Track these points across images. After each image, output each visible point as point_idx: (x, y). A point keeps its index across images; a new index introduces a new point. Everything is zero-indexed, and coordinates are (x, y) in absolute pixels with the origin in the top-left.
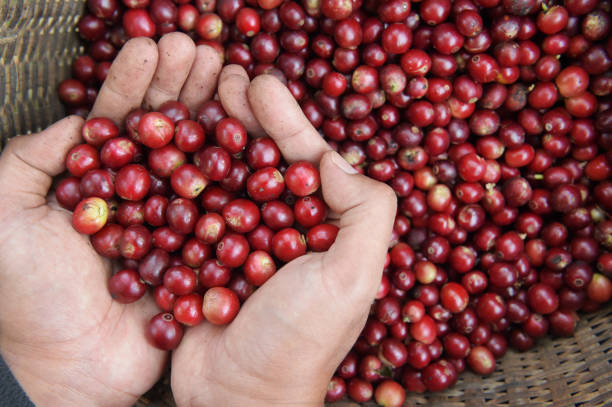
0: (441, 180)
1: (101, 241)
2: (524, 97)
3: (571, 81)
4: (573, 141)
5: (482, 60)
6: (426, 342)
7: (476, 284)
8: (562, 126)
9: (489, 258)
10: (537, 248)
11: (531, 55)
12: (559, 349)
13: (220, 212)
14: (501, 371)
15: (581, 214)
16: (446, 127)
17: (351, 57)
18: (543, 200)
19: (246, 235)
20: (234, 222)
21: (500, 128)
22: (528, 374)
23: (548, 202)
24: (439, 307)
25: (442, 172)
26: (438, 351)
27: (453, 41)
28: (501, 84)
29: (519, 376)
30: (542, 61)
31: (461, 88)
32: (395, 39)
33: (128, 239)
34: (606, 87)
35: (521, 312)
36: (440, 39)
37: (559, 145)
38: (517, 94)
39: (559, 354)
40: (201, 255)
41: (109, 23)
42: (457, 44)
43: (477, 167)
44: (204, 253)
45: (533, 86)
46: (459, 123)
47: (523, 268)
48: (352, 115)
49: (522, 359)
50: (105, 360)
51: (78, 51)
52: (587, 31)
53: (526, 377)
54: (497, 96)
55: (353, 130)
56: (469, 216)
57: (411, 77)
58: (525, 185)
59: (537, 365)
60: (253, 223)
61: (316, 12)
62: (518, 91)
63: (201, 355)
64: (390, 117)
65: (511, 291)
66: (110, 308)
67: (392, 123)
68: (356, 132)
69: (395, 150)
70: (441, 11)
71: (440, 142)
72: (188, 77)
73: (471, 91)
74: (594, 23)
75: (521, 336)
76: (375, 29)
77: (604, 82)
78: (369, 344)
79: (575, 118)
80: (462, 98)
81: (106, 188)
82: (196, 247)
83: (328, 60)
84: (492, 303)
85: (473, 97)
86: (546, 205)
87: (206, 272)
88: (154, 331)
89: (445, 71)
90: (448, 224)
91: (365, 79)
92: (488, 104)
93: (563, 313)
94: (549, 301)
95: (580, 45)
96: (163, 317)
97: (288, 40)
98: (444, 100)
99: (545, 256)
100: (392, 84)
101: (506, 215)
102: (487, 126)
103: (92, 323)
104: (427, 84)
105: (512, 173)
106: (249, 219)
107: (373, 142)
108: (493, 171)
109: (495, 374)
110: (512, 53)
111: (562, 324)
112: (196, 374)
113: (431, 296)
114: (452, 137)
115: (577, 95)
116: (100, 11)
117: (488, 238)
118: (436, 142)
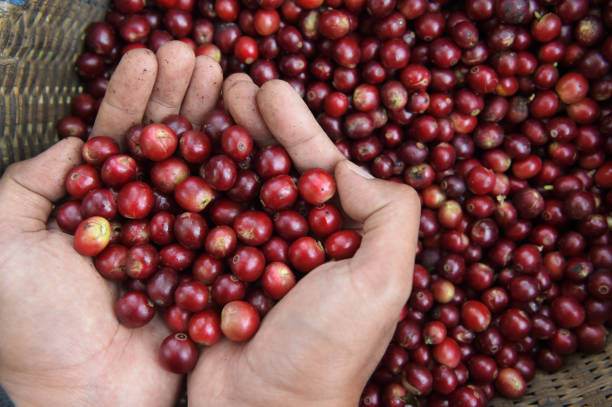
0: (450, 196)
1: (104, 263)
2: (525, 108)
3: (570, 88)
4: (579, 148)
5: (481, 70)
6: (451, 365)
7: (497, 300)
8: (567, 131)
9: (508, 274)
10: (556, 261)
11: (529, 65)
12: (590, 366)
13: (231, 225)
14: (533, 394)
15: (596, 221)
16: (451, 142)
17: (350, 77)
18: (556, 210)
19: (260, 247)
20: (246, 235)
21: (505, 139)
22: (561, 393)
23: (562, 211)
24: (461, 328)
25: (450, 187)
26: (464, 376)
27: (450, 54)
28: (501, 96)
29: (553, 397)
30: (540, 69)
31: (463, 101)
32: (394, 55)
33: (134, 257)
34: (606, 91)
35: (547, 327)
36: (438, 53)
37: (566, 153)
38: (518, 104)
39: (591, 371)
40: (214, 270)
41: (108, 61)
42: (455, 56)
43: (485, 178)
44: (217, 269)
45: (533, 96)
46: (464, 138)
47: (544, 281)
48: (355, 132)
49: (553, 380)
50: (112, 387)
51: (77, 90)
52: (581, 37)
53: (561, 396)
54: (498, 109)
55: (357, 148)
56: (482, 230)
57: (412, 90)
58: (536, 195)
59: (570, 384)
60: (266, 235)
61: (313, 33)
62: (519, 102)
63: (220, 374)
64: (394, 135)
65: (533, 306)
66: (116, 332)
67: (396, 141)
68: (360, 151)
69: (402, 168)
70: (436, 27)
71: (446, 156)
72: (189, 87)
73: (472, 103)
74: (587, 28)
75: (549, 356)
76: (373, 48)
77: (603, 87)
78: (391, 372)
79: (579, 124)
80: (464, 112)
81: (108, 208)
82: (207, 262)
83: (328, 82)
84: (516, 318)
85: (475, 109)
86: (560, 214)
87: (219, 288)
88: (167, 353)
89: (445, 85)
90: (462, 240)
91: (366, 97)
92: (490, 117)
93: (591, 326)
94: (576, 314)
95: (575, 52)
96: (176, 336)
97: (287, 64)
98: (446, 115)
99: (565, 268)
100: (394, 98)
101: (520, 229)
102: (491, 138)
103: (98, 346)
104: (428, 97)
105: (521, 185)
106: (262, 231)
107: (379, 160)
108: (502, 184)
109: (527, 397)
110: (510, 62)
111: (590, 339)
112: (217, 394)
113: (451, 316)
114: (458, 152)
115: (579, 101)
116: (99, 47)
117: (504, 252)
118: (442, 156)
